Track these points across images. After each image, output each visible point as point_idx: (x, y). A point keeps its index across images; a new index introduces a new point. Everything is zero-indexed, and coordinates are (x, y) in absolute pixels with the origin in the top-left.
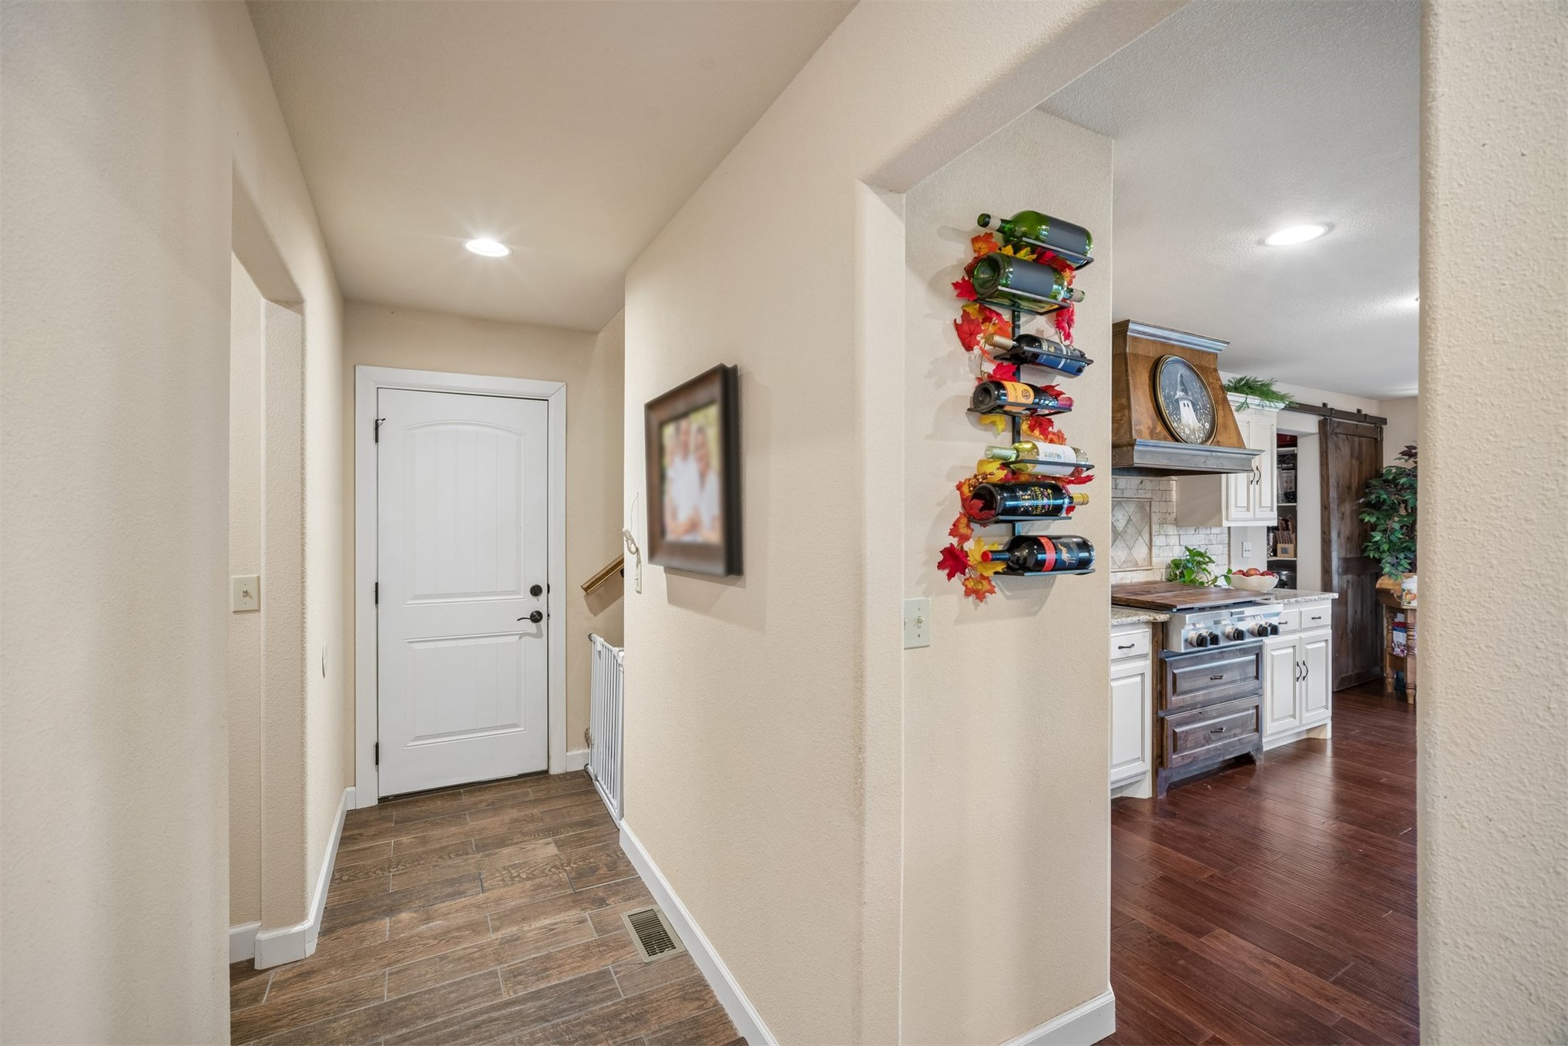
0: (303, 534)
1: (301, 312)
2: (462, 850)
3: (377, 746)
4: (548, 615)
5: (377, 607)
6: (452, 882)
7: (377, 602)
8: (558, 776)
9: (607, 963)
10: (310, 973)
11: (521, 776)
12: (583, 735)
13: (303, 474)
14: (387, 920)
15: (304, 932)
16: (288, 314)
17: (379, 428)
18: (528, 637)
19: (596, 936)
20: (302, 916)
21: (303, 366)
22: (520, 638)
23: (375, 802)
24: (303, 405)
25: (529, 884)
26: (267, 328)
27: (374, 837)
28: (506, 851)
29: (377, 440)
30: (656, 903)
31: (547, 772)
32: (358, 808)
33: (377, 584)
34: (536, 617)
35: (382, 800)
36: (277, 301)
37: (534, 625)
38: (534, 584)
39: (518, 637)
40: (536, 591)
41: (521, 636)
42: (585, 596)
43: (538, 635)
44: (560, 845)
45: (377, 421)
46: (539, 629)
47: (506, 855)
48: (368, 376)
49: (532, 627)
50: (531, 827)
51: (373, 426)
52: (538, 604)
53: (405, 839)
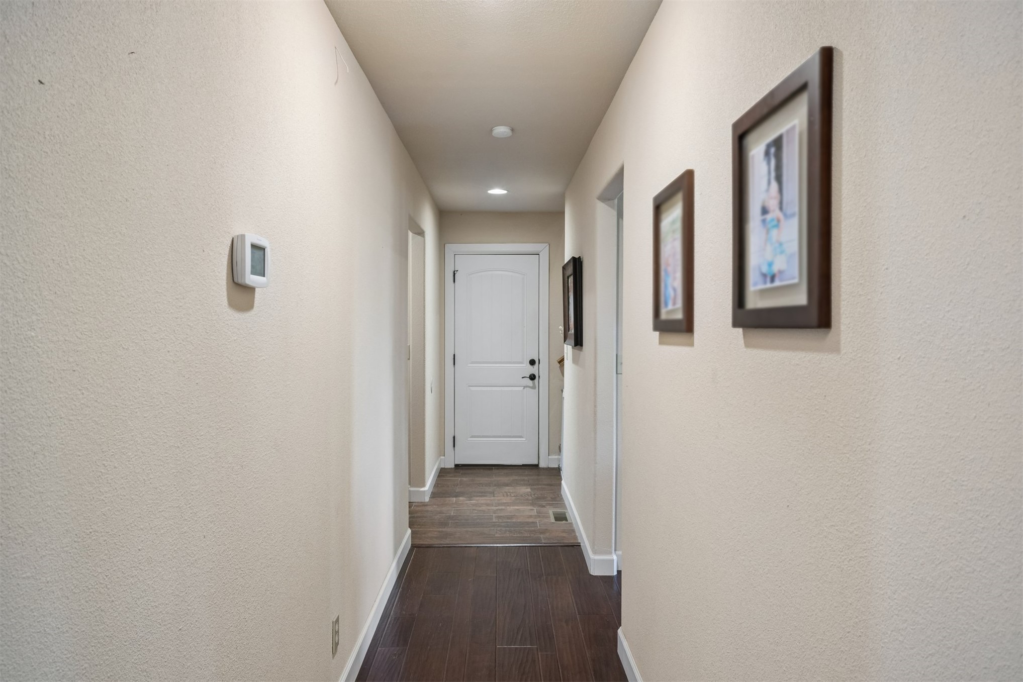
0: (424, 328)
1: (424, 236)
2: (489, 485)
3: (454, 437)
4: (539, 377)
5: (454, 367)
6: (482, 492)
7: (454, 364)
8: (543, 469)
9: (537, 520)
10: (427, 505)
11: (523, 465)
12: (558, 447)
13: (424, 303)
14: (455, 499)
15: (425, 491)
16: (419, 237)
17: (456, 275)
18: (528, 388)
19: (536, 514)
20: (424, 486)
21: (424, 259)
22: (524, 388)
23: (453, 466)
24: (424, 275)
25: (513, 498)
26: (412, 244)
27: (452, 477)
28: (507, 488)
29: (454, 281)
30: (567, 510)
31: (537, 466)
32: (446, 467)
33: (454, 355)
34: (532, 377)
35: (456, 466)
36: (415, 233)
37: (531, 382)
38: (531, 359)
39: (523, 388)
40: (532, 362)
41: (525, 387)
42: (559, 367)
43: (533, 387)
44: (531, 489)
45: (454, 271)
46: (534, 384)
47: (507, 489)
48: (450, 248)
49: (530, 383)
50: (522, 482)
51: (452, 274)
52: (533, 370)
53: (465, 479)
